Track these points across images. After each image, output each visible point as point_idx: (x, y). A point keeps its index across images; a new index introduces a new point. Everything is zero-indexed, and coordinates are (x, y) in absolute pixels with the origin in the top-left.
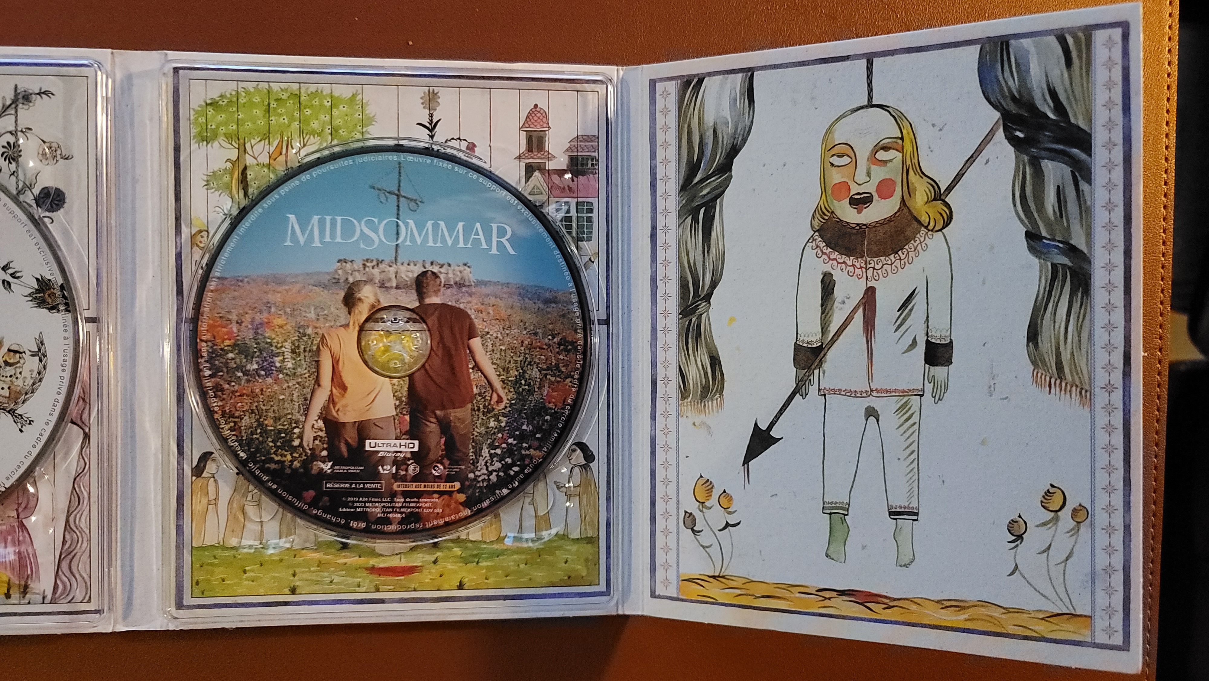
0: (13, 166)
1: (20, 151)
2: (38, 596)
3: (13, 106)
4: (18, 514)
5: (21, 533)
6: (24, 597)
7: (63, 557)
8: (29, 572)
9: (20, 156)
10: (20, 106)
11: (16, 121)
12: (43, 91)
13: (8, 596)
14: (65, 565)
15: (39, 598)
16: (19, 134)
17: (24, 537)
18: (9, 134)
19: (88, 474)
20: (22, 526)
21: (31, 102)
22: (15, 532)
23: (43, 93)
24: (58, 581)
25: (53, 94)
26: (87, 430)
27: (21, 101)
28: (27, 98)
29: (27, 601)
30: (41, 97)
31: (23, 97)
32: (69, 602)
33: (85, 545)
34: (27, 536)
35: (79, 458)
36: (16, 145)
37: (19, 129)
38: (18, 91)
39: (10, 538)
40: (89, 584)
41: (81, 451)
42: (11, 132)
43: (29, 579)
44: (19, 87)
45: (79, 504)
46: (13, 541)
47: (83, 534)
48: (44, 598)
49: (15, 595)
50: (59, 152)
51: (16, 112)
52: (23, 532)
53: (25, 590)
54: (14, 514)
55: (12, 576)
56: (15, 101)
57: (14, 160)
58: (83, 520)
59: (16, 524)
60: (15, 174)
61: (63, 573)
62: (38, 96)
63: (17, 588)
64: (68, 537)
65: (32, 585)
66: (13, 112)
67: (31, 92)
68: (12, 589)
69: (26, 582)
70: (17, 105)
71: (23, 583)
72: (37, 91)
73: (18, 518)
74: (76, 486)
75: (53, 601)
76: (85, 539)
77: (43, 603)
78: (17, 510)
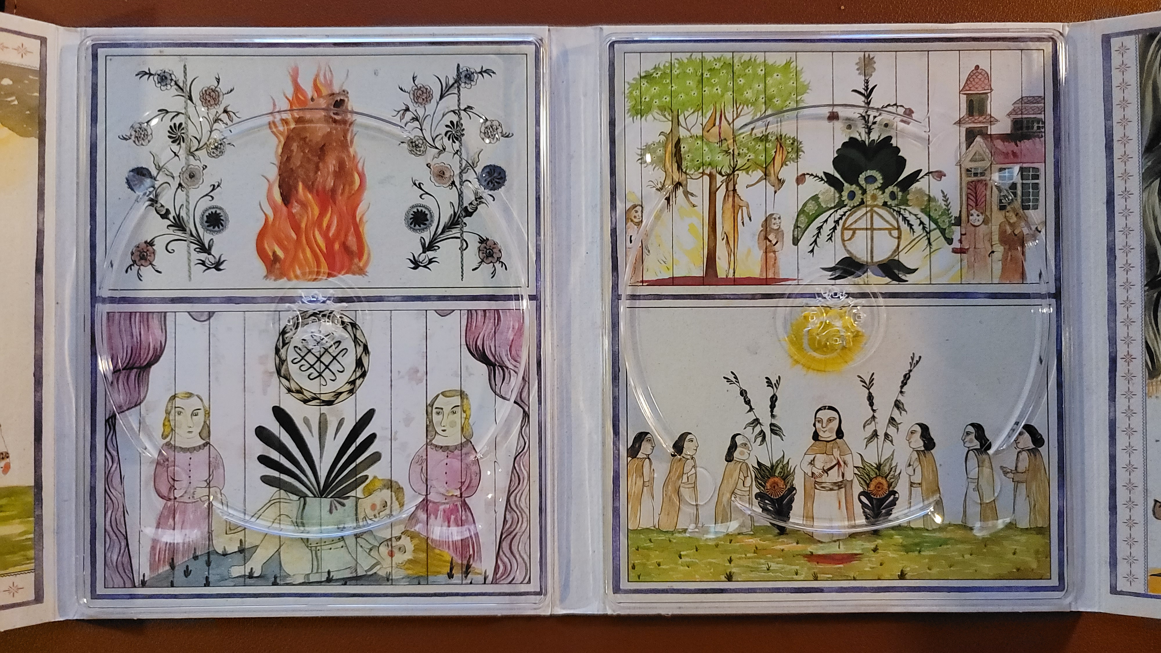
0: (457, 145)
1: (464, 129)
2: (479, 576)
3: (456, 85)
4: (461, 494)
5: (464, 513)
6: (466, 577)
7: (503, 537)
8: (471, 552)
9: (463, 135)
10: (463, 85)
11: (459, 100)
12: (484, 70)
13: (450, 576)
14: (505, 545)
15: (482, 578)
16: (462, 112)
17: (467, 516)
18: (452, 113)
19: (528, 453)
20: (465, 505)
21: (473, 81)
22: (458, 511)
23: (485, 72)
24: (499, 562)
25: (494, 73)
26: (527, 409)
27: (463, 80)
28: (469, 77)
29: (469, 581)
30: (483, 76)
31: (466, 76)
32: (510, 583)
33: (525, 525)
34: (469, 514)
35: (519, 436)
36: (459, 124)
37: (462, 107)
38: (461, 71)
39: (453, 517)
40: (528, 565)
41: (521, 429)
42: (454, 112)
43: (472, 559)
44: (461, 66)
45: (519, 484)
46: (456, 520)
47: (523, 513)
48: (485, 579)
49: (458, 575)
50: (499, 130)
51: (459, 91)
52: (466, 511)
53: (467, 570)
54: (458, 493)
55: (454, 556)
56: (457, 81)
57: (457, 139)
58: (523, 499)
59: (459, 504)
60: (459, 153)
61: (504, 553)
62: (480, 75)
63: (460, 568)
64: (508, 517)
65: (474, 565)
66: (456, 91)
67: (473, 71)
68: (455, 568)
69: (469, 561)
70: (460, 85)
71: (465, 562)
72: (479, 70)
73: (461, 497)
74: (516, 465)
75: (495, 582)
76: (525, 520)
77: (485, 583)
78: (460, 489)
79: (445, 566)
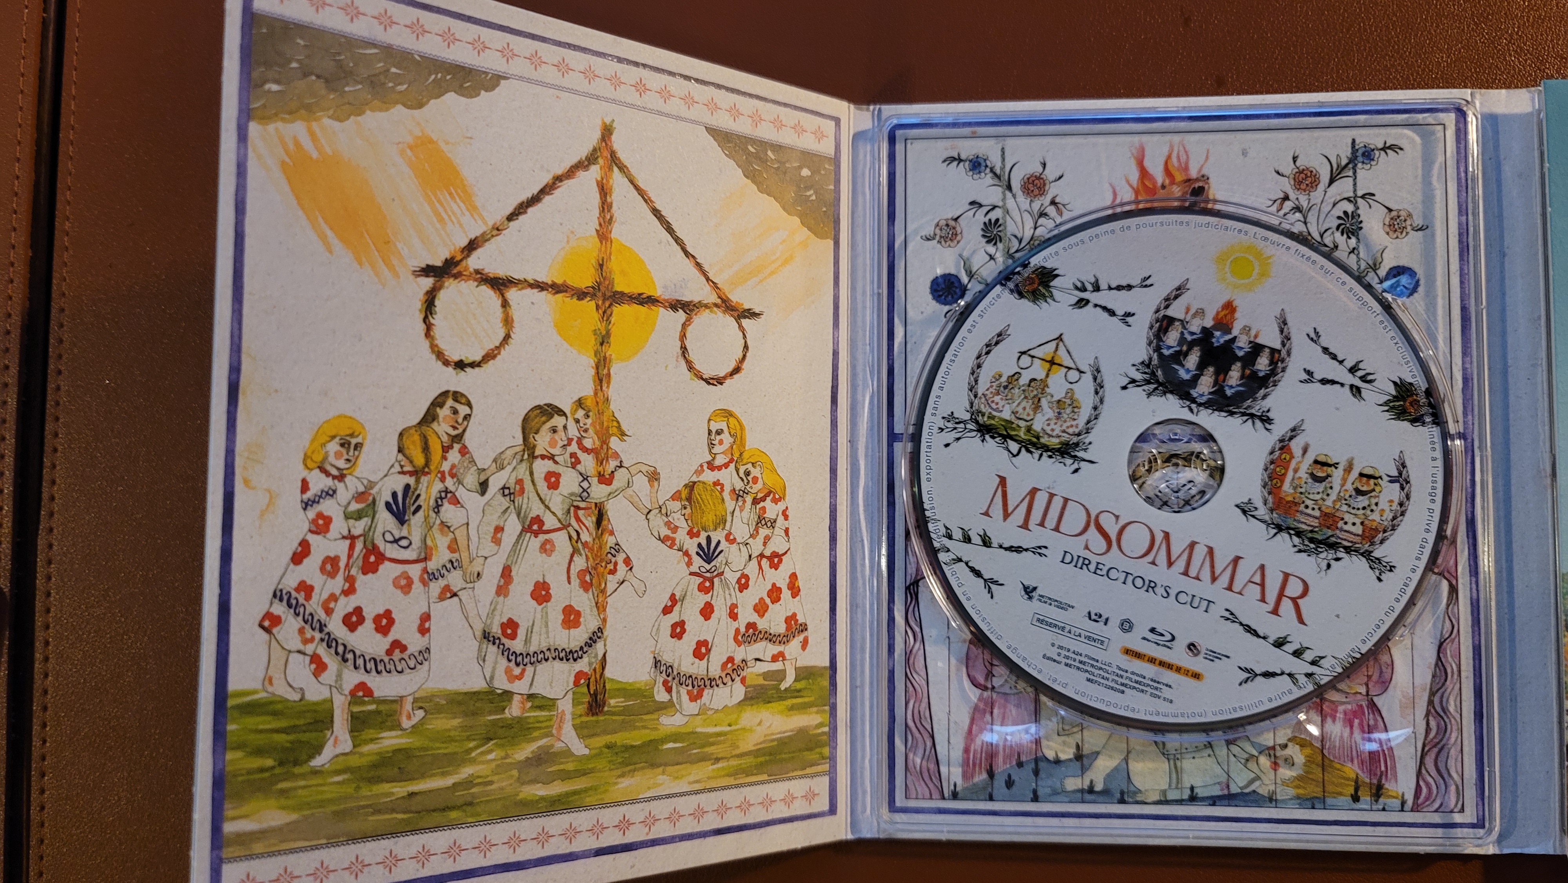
0: (1353, 242)
1: (1361, 222)
2: (1394, 800)
3: (1351, 166)
4: (1368, 692)
5: (1371, 716)
6: (1377, 801)
7: (1426, 749)
8: (1383, 768)
9: (1361, 228)
10: (1360, 165)
11: (1355, 185)
12: (1387, 145)
13: (1356, 798)
14: (1429, 761)
15: (1397, 803)
16: (1360, 200)
17: (1376, 720)
18: (1345, 202)
19: (1457, 640)
20: (1373, 706)
21: (1373, 160)
22: (1364, 714)
23: (1390, 148)
24: (1422, 783)
25: (1401, 149)
26: (1454, 582)
27: (1360, 159)
28: (1368, 155)
29: (1381, 807)
30: (1386, 153)
31: (1363, 154)
32: (1436, 811)
33: (1454, 735)
34: (1379, 719)
35: (1444, 618)
36: (1355, 215)
37: (1360, 193)
38: (1357, 147)
39: (1356, 722)
40: (1461, 788)
41: (1447, 608)
42: (1348, 199)
43: (1384, 777)
44: (1357, 142)
45: (1446, 680)
46: (1361, 725)
47: (1453, 720)
48: (1403, 803)
49: (1366, 799)
50: (1408, 222)
51: (1355, 173)
52: (1374, 714)
53: (1378, 792)
54: (1363, 690)
55: (1360, 772)
56: (1353, 160)
57: (1353, 234)
58: (1452, 702)
59: (1364, 704)
60: (1356, 252)
61: (1427, 772)
62: (1382, 153)
63: (1368, 789)
64: (1433, 724)
65: (1388, 785)
66: (1351, 173)
67: (1372, 147)
68: (1361, 788)
69: (1380, 781)
70: (1356, 165)
71: (1375, 781)
72: (1381, 146)
73: (1368, 695)
74: (1441, 655)
75: (1416, 808)
76: (1455, 728)
77: (1402, 810)
78: (1367, 685)
79: (1348, 785)
